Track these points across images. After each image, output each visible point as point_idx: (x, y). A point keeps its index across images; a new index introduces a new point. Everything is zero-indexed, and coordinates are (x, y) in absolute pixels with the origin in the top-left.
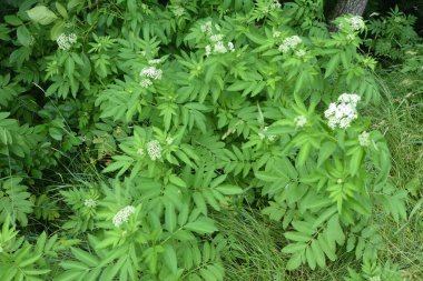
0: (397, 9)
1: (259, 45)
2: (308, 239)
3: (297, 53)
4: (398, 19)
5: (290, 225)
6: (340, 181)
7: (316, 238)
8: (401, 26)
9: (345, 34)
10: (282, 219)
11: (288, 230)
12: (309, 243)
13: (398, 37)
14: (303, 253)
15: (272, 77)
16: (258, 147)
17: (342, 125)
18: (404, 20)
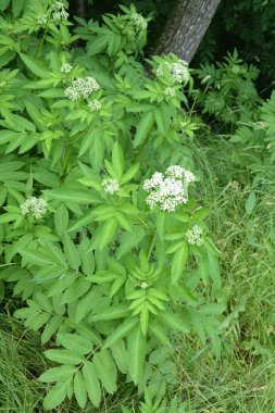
0: (236, 53)
1: (39, 79)
2: (78, 361)
3: (90, 104)
4: (236, 69)
5: (53, 339)
6: (144, 285)
7: (90, 360)
8: (239, 80)
9: (163, 86)
10: (42, 330)
11: (48, 346)
12: (80, 367)
13: (234, 92)
14: (68, 382)
15: (50, 129)
16: (16, 225)
17: (166, 207)
18: (244, 71)
